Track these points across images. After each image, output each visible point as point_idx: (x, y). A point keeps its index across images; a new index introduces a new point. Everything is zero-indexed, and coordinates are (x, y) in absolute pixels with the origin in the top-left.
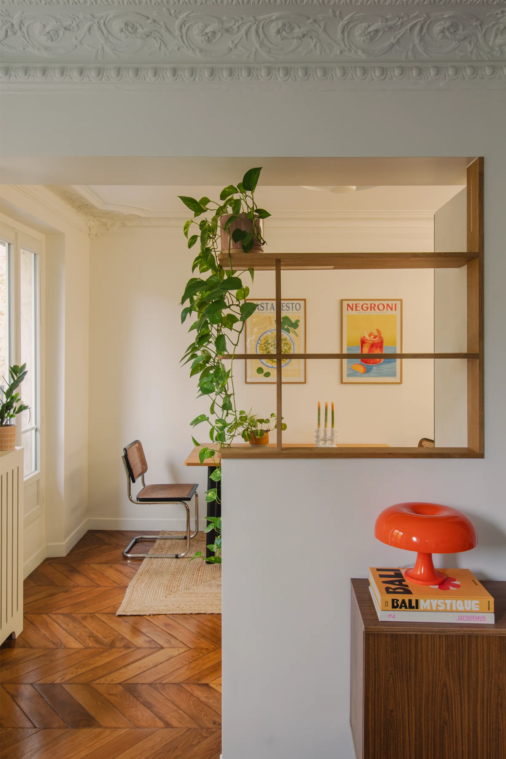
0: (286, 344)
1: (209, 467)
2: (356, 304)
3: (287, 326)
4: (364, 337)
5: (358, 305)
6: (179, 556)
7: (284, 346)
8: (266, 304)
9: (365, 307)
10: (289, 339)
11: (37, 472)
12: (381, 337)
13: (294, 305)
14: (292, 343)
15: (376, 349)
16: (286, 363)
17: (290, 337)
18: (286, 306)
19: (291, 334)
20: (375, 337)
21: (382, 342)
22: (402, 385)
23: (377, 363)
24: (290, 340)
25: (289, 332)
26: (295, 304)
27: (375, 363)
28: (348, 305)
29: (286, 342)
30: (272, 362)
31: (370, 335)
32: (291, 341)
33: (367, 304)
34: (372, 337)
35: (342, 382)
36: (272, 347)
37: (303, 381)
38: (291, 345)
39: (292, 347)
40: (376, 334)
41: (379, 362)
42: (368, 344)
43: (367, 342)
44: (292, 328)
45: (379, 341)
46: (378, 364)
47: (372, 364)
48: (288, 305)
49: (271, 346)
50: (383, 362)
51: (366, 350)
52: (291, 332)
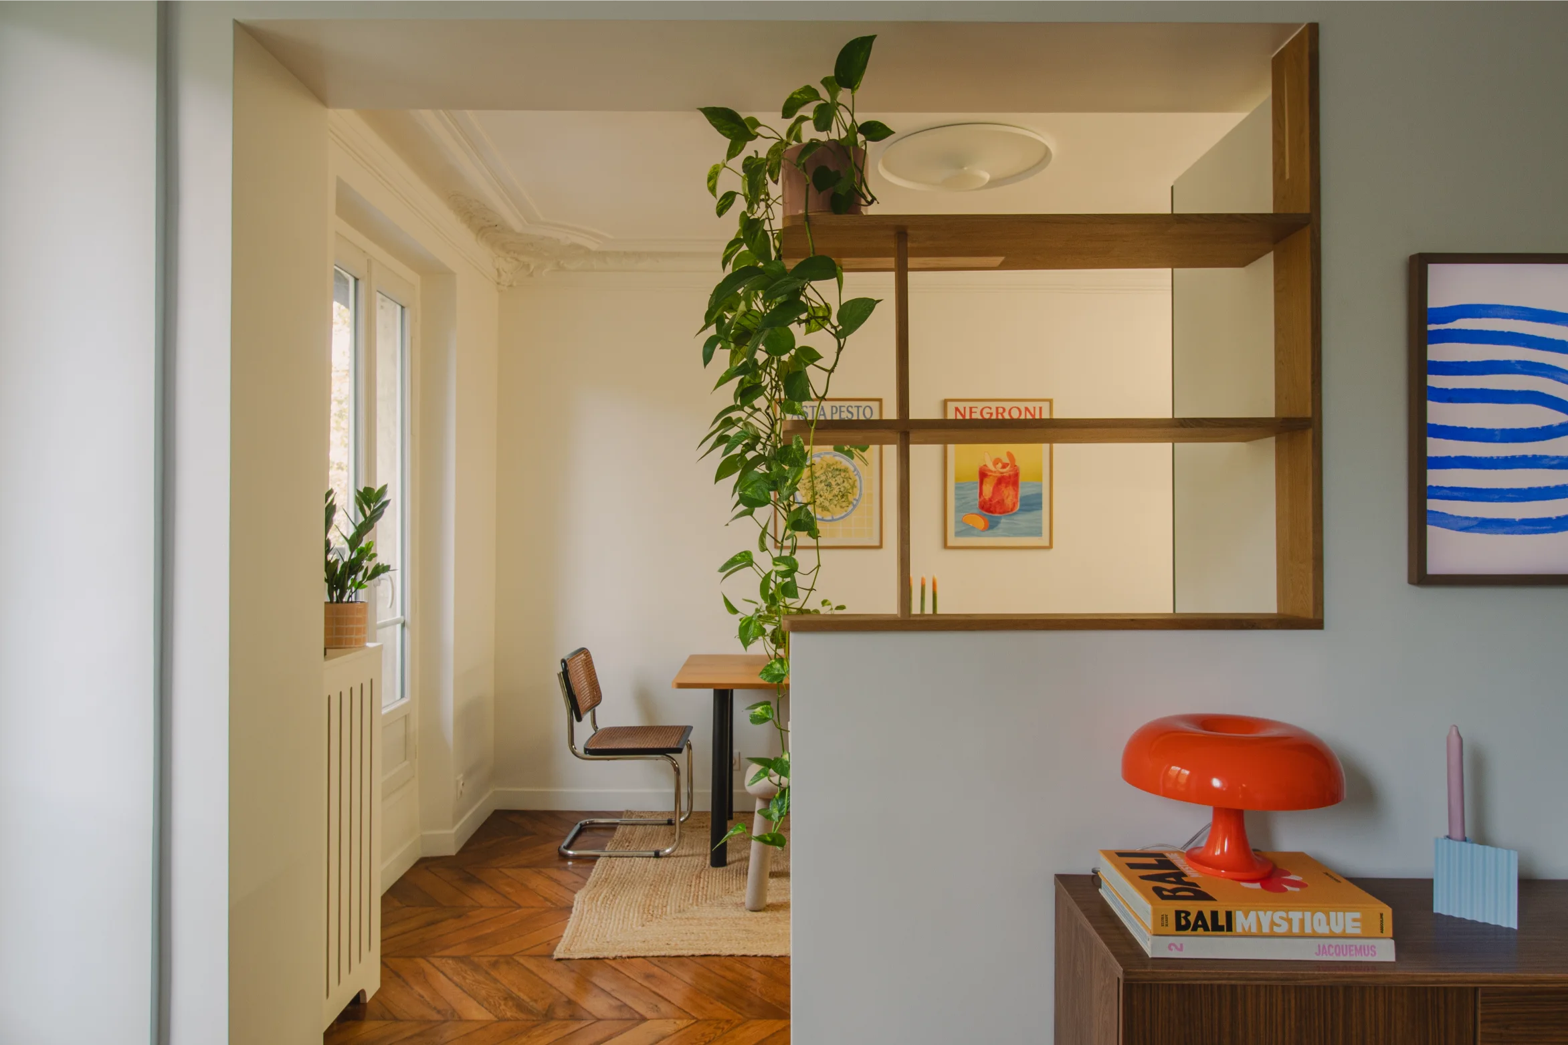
0: (847, 478)
1: (715, 690)
2: (971, 408)
3: (849, 446)
4: (985, 465)
5: (974, 410)
6: (661, 854)
7: (844, 482)
8: (811, 408)
9: (988, 413)
10: (852, 469)
11: (404, 701)
12: (1016, 466)
13: (861, 410)
14: (857, 478)
15: (1006, 487)
16: (846, 511)
17: (854, 466)
18: (846, 411)
19: (856, 461)
20: (1004, 466)
21: (1017, 475)
22: (1052, 550)
23: (1008, 512)
24: (854, 472)
25: (852, 458)
26: (863, 407)
27: (1004, 512)
28: (957, 409)
29: (847, 475)
30: (822, 510)
31: (996, 462)
32: (856, 473)
33: (990, 408)
34: (1000, 465)
35: (945, 546)
36: (823, 484)
37: (877, 544)
38: (855, 481)
39: (858, 483)
40: (1006, 460)
41: (1012, 510)
42: (991, 477)
43: (990, 475)
44: (858, 450)
45: (1011, 473)
46: (1011, 513)
47: (1000, 513)
48: (850, 409)
49: (821, 482)
50: (1019, 510)
51: (988, 489)
52: (855, 456)
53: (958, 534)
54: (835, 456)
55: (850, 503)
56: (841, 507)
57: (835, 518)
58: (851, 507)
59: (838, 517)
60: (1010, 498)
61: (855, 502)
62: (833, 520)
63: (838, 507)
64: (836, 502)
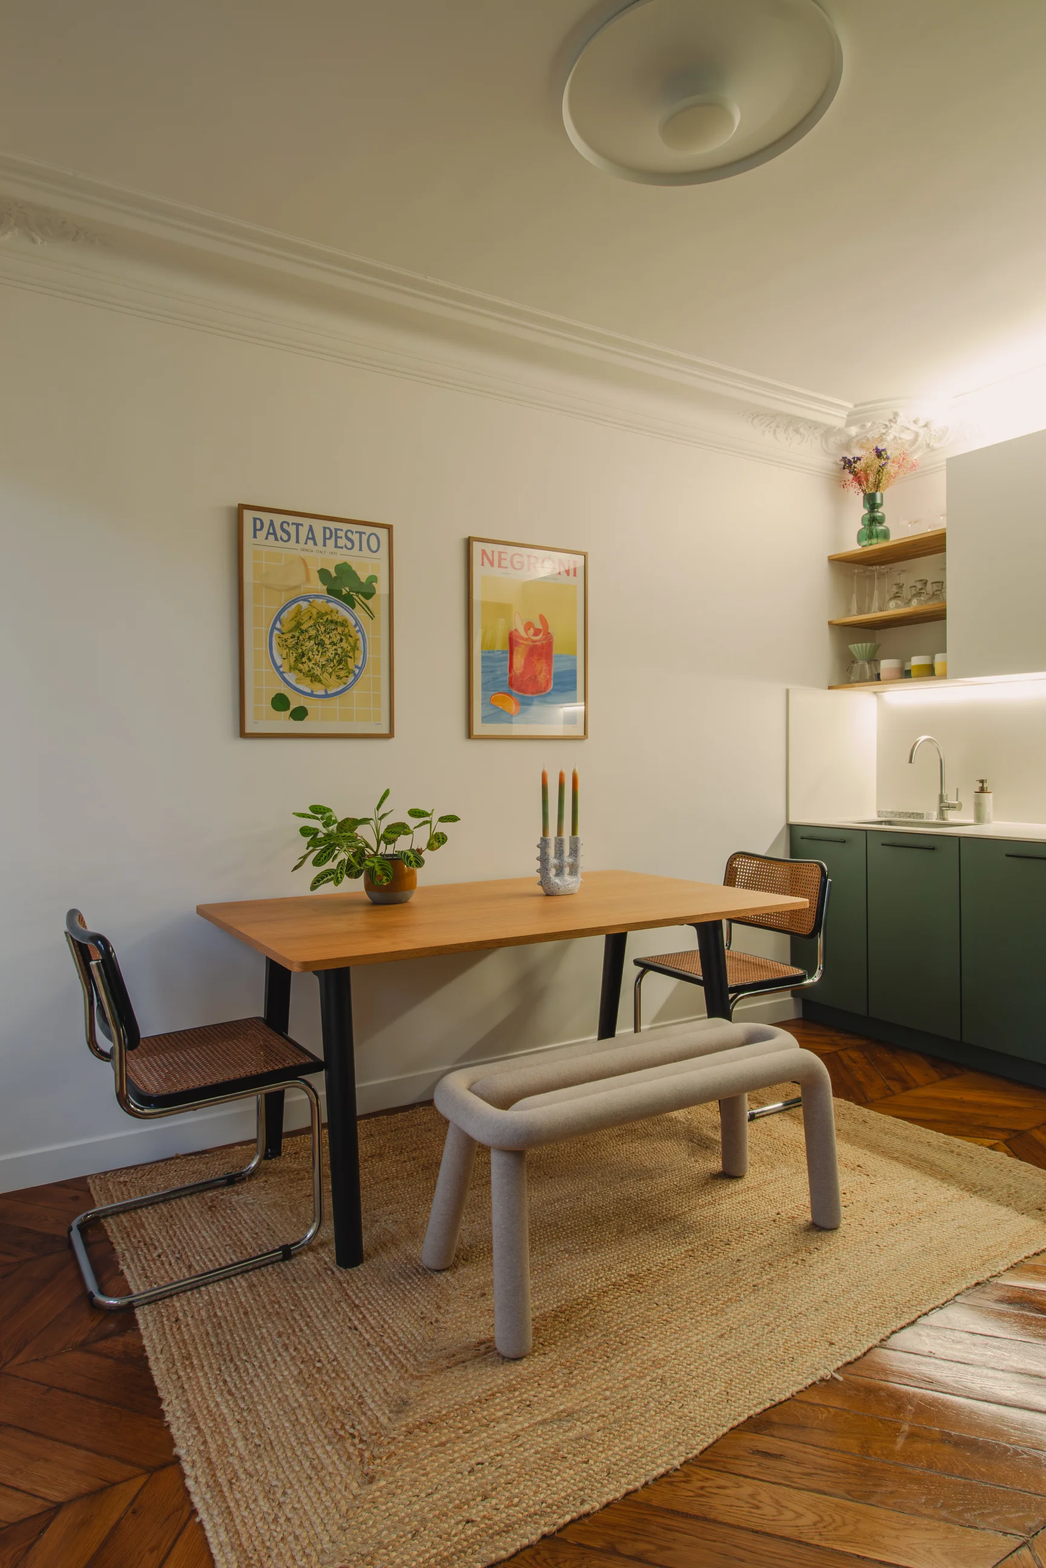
0: (345, 635)
2: (500, 553)
3: (347, 589)
4: (516, 630)
5: (503, 556)
7: (341, 640)
9: (518, 562)
10: (354, 622)
12: (549, 633)
13: (364, 537)
14: (359, 635)
15: (538, 660)
16: (345, 684)
17: (355, 619)
18: (344, 538)
19: (358, 612)
20: (537, 633)
21: (550, 645)
23: (541, 692)
24: (355, 626)
25: (353, 607)
26: (367, 534)
27: (537, 692)
28: (484, 552)
29: (346, 631)
30: (311, 681)
31: (528, 626)
32: (357, 628)
33: (521, 556)
34: (532, 631)
35: (469, 734)
36: (312, 642)
38: (358, 640)
39: (360, 644)
40: (539, 626)
41: (545, 691)
42: (523, 646)
43: (522, 644)
44: (360, 596)
45: (544, 642)
46: (543, 694)
47: (532, 693)
48: (349, 534)
49: (310, 638)
50: (552, 690)
51: (519, 661)
52: (357, 605)
53: (485, 719)
54: (328, 601)
55: (350, 672)
56: (339, 677)
57: (329, 692)
58: (351, 678)
59: (334, 691)
60: (543, 674)
61: (357, 671)
62: (327, 696)
63: (334, 677)
64: (330, 670)
